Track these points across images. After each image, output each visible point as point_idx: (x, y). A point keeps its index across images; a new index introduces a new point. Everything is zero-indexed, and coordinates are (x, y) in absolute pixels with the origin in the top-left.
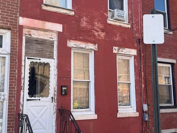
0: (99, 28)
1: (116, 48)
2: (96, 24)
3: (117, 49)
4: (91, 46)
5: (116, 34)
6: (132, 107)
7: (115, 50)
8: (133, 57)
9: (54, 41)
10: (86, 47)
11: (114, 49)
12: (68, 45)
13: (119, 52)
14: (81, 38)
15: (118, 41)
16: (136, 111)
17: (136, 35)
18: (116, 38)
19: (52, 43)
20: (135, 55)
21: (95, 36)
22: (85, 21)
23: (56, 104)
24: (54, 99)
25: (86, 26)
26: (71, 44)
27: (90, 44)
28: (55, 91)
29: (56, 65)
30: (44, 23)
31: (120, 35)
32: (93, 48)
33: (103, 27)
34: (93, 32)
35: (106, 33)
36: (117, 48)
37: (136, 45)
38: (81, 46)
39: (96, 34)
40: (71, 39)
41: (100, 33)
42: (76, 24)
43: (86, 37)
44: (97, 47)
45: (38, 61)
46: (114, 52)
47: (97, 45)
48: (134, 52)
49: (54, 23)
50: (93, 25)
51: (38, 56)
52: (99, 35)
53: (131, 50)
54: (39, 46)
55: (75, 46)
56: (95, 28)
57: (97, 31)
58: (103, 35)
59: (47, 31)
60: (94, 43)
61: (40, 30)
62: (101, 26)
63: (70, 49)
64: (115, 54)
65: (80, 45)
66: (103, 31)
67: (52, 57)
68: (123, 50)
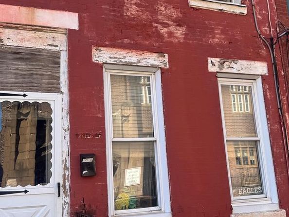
0: (170, 17)
1: (216, 61)
2: (163, 8)
3: (217, 64)
4: (152, 59)
5: (213, 29)
6: (269, 196)
7: (213, 65)
8: (259, 80)
9: (59, 52)
10: (139, 62)
11: (209, 62)
12: (94, 59)
13: (224, 70)
14: (126, 41)
15: (220, 45)
16: (277, 208)
17: (263, 29)
18: (214, 37)
19: (54, 58)
20: (263, 74)
21: (160, 36)
22: (135, 4)
23: (68, 200)
24: (64, 186)
25: (138, 15)
26: (102, 56)
27: (148, 55)
28: (65, 168)
29: (66, 107)
30: (34, 13)
31: (223, 32)
32: (156, 63)
33: (180, 15)
34: (156, 27)
35: (188, 27)
36: (218, 59)
37: (264, 52)
38: (127, 60)
39: (164, 31)
40: (100, 45)
41: (173, 28)
42: (113, 11)
43: (139, 40)
44: (167, 61)
45: (21, 100)
46: (211, 69)
47: (166, 55)
48: (261, 68)
49: (58, 12)
50: (155, 12)
51: (22, 88)
52: (171, 34)
53: (252, 63)
54: (22, 66)
55: (112, 61)
56: (160, 17)
57: (166, 25)
58: (179, 32)
59: (41, 31)
60: (160, 52)
61: (25, 29)
62: (175, 14)
63: (100, 67)
64: (214, 75)
65: (125, 57)
66: (179, 23)
67: (57, 90)
68: (233, 65)
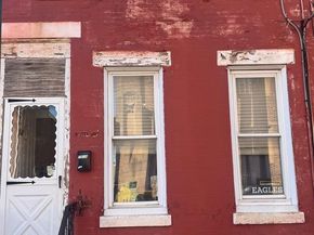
0: (175, 13)
1: (227, 53)
2: (168, 5)
3: (228, 57)
4: (155, 58)
5: (225, 20)
7: (224, 58)
8: (284, 70)
9: (64, 60)
10: (140, 62)
11: (219, 55)
12: (95, 63)
13: (237, 63)
14: (127, 43)
15: (234, 36)
17: (292, 12)
18: (226, 29)
19: (60, 66)
20: (288, 62)
21: (163, 34)
22: (138, 5)
25: (141, 16)
26: (102, 59)
27: (149, 54)
30: (41, 26)
31: (238, 21)
32: (158, 62)
33: (188, 9)
34: (160, 25)
35: (196, 21)
36: (230, 52)
37: (291, 38)
38: (127, 61)
39: (168, 28)
40: (101, 49)
41: (178, 25)
42: (116, 15)
43: (141, 40)
44: (169, 59)
46: (220, 62)
48: (286, 56)
50: (160, 10)
52: (175, 31)
54: (33, 74)
55: (112, 64)
56: (164, 15)
57: (171, 22)
58: (185, 28)
59: (49, 42)
60: (163, 51)
62: (180, 8)
63: (101, 70)
64: (224, 69)
65: (125, 59)
66: (185, 18)
67: (61, 94)
68: (248, 56)
